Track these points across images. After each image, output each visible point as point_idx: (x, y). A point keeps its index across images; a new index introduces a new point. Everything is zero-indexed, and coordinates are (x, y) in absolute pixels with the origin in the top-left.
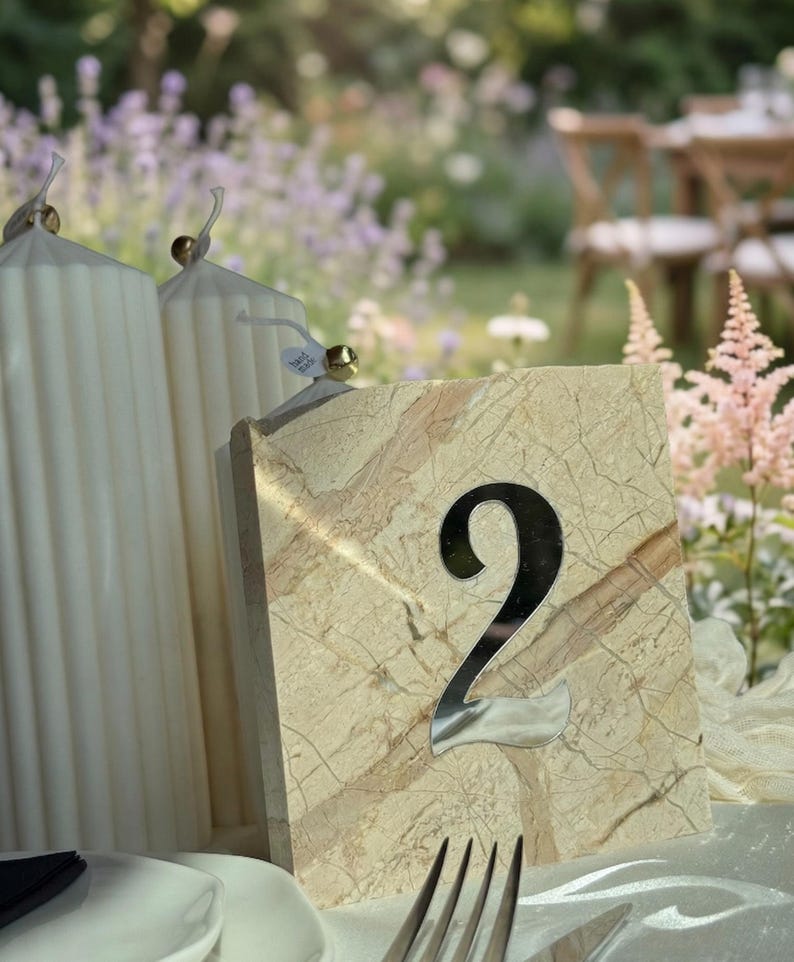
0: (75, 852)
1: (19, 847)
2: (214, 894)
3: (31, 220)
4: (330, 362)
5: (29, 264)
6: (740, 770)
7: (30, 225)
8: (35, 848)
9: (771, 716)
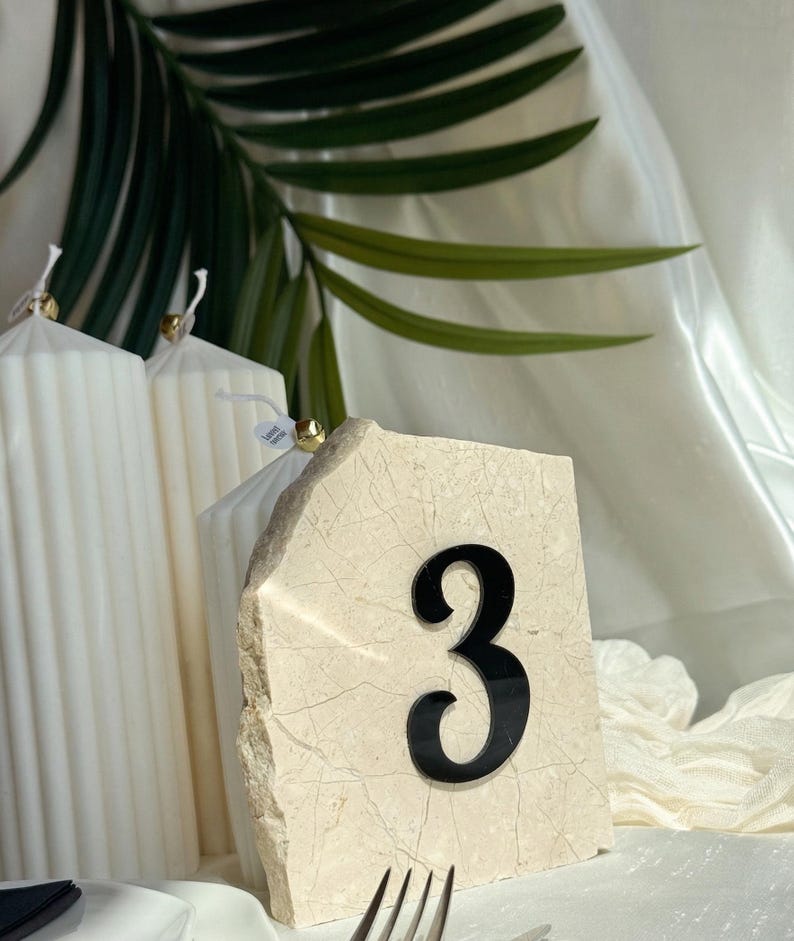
0: (71, 882)
1: (24, 877)
2: (188, 917)
3: (31, 308)
4: (298, 433)
5: (29, 352)
6: (675, 801)
7: (30, 312)
8: (39, 877)
9: (708, 750)
